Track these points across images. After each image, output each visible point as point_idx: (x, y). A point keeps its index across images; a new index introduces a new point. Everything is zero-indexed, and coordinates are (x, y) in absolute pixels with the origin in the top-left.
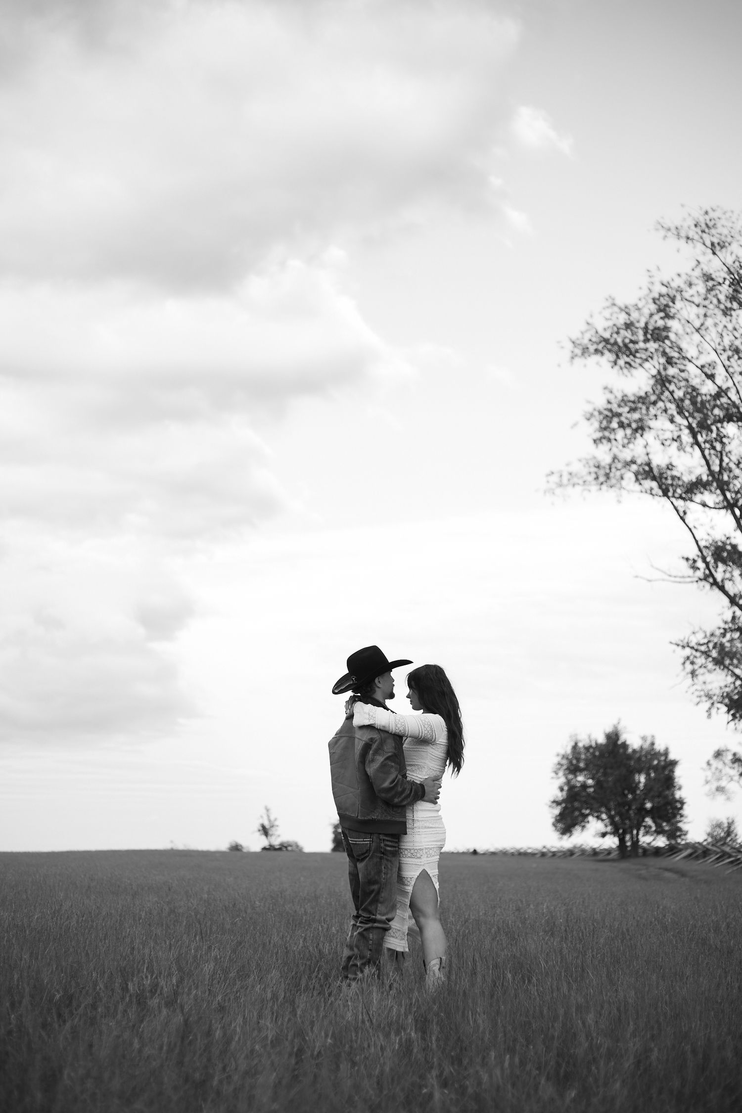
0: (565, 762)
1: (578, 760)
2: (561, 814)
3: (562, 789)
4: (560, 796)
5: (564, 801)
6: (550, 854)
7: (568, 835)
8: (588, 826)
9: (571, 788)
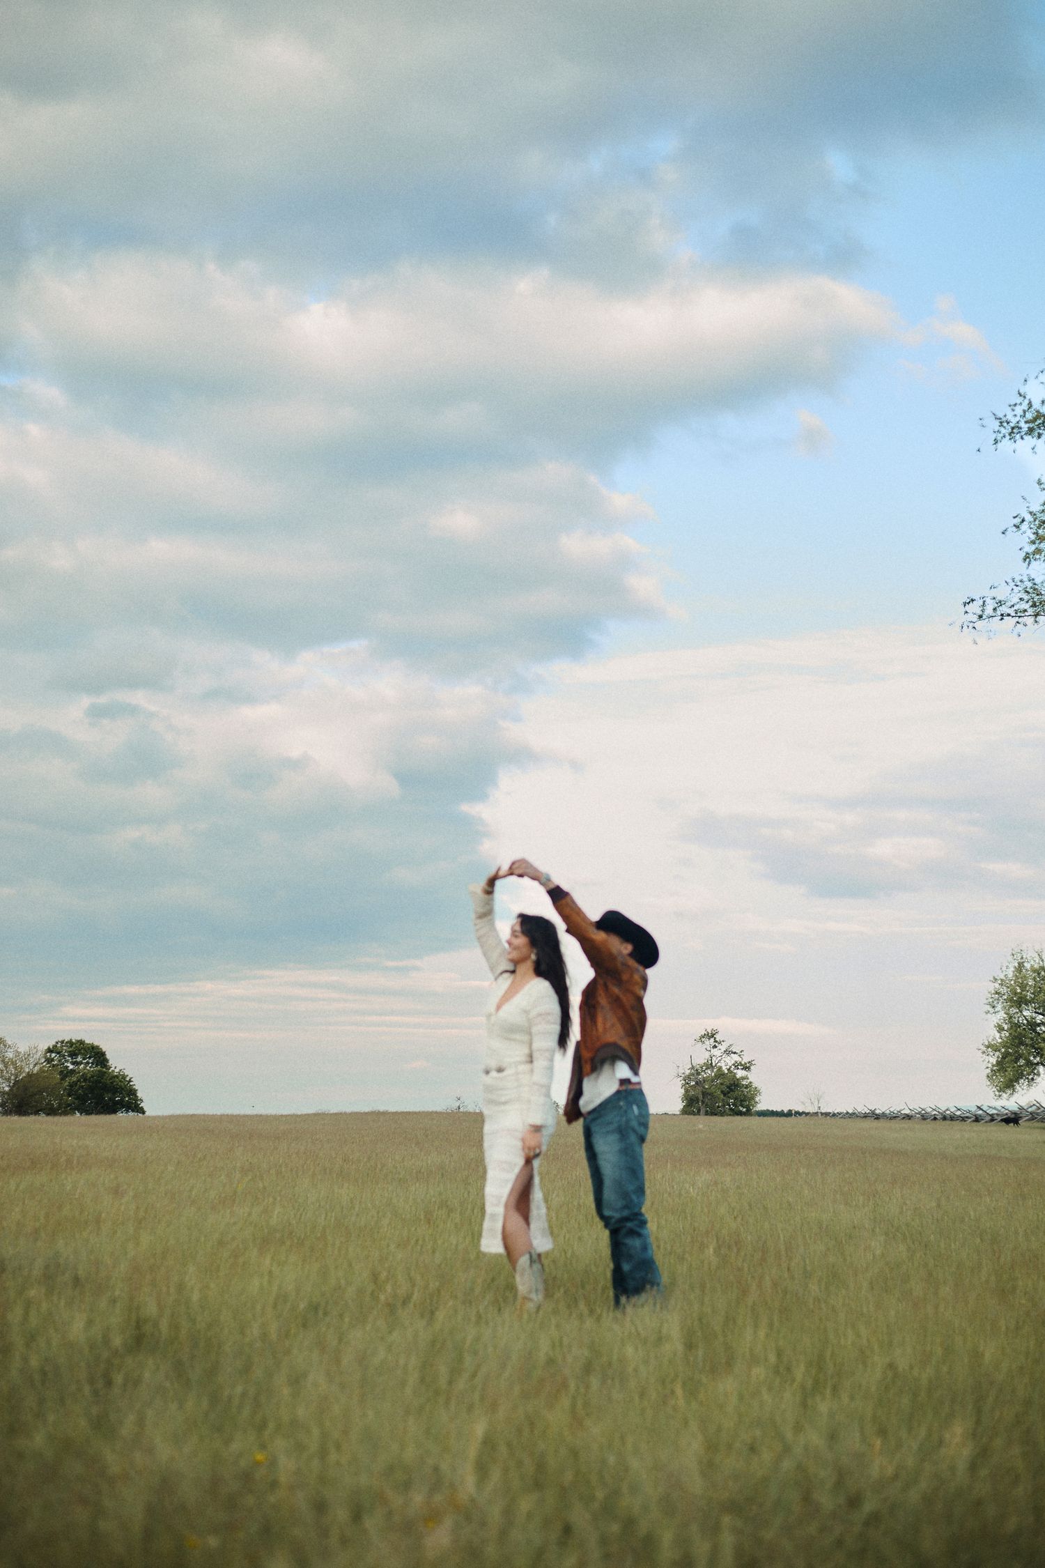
0: (1004, 990)
1: (1023, 987)
2: (998, 1063)
3: (1000, 1029)
4: (997, 1037)
5: (1004, 1045)
6: (988, 1118)
7: (1009, 1092)
8: (1038, 1079)
9: (1015, 1026)
